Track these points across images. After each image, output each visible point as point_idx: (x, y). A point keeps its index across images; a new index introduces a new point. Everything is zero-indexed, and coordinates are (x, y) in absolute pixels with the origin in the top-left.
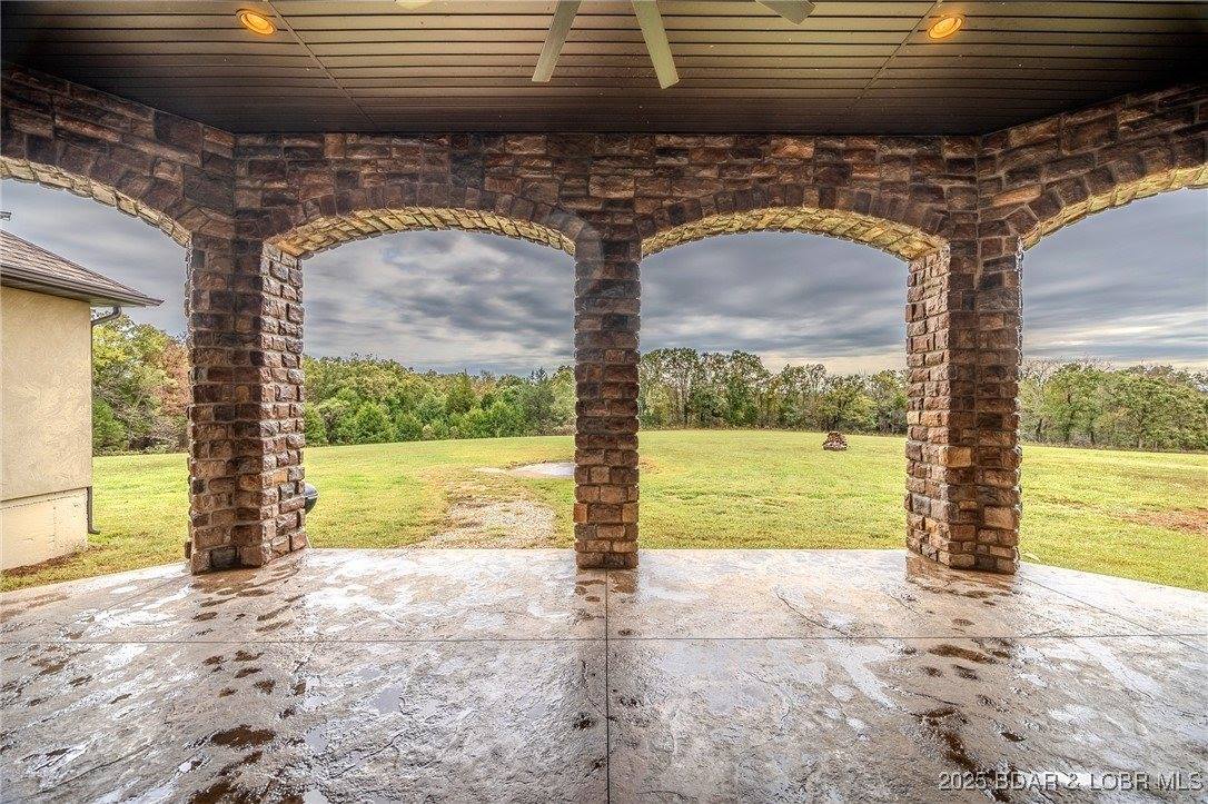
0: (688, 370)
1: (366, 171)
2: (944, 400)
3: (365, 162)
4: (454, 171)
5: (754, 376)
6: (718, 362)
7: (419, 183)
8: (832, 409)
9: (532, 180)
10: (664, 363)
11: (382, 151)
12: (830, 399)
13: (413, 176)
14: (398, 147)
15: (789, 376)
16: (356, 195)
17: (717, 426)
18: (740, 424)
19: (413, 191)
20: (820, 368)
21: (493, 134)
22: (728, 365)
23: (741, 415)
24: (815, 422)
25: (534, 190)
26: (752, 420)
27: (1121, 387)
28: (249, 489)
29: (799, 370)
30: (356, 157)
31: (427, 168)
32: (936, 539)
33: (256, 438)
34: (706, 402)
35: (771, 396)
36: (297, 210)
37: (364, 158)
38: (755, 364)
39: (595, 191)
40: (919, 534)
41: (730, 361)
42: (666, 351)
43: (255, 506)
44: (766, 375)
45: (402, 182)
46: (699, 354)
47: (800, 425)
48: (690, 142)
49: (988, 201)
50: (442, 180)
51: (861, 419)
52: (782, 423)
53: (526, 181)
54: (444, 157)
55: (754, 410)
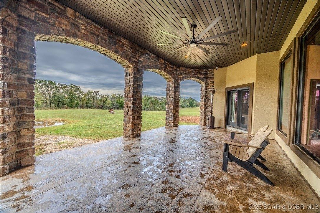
0: (51, 88)
1: (83, 27)
2: (173, 103)
3: (83, 25)
4: (109, 40)
5: (78, 92)
6: (65, 87)
7: (99, 39)
8: (101, 103)
9: (126, 50)
10: (40, 85)
11: (88, 23)
12: (101, 101)
13: (98, 36)
14: (94, 25)
15: (89, 93)
16: (79, 34)
17: (64, 108)
18: (73, 107)
19: (98, 40)
20: (98, 92)
21: (119, 35)
22: (69, 88)
23: (73, 104)
24: (97, 107)
25: (126, 52)
26: (77, 106)
27: (152, 100)
28: (27, 134)
29: (92, 92)
30: (80, 21)
31: (102, 35)
32: (171, 123)
33: (31, 113)
34: (60, 100)
35: (83, 99)
36: (54, 29)
37: (82, 23)
38: (78, 89)
39: (137, 57)
40: (168, 123)
41: (69, 87)
42: (42, 81)
43: (31, 141)
44: (82, 92)
45: (95, 36)
46: (57, 83)
47: (93, 107)
48: (151, 54)
49: (177, 76)
50: (106, 41)
51: (108, 106)
52: (87, 106)
53: (125, 49)
54: (106, 35)
55: (78, 103)
